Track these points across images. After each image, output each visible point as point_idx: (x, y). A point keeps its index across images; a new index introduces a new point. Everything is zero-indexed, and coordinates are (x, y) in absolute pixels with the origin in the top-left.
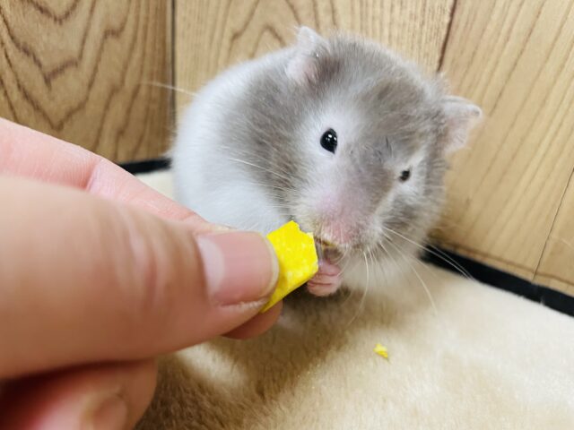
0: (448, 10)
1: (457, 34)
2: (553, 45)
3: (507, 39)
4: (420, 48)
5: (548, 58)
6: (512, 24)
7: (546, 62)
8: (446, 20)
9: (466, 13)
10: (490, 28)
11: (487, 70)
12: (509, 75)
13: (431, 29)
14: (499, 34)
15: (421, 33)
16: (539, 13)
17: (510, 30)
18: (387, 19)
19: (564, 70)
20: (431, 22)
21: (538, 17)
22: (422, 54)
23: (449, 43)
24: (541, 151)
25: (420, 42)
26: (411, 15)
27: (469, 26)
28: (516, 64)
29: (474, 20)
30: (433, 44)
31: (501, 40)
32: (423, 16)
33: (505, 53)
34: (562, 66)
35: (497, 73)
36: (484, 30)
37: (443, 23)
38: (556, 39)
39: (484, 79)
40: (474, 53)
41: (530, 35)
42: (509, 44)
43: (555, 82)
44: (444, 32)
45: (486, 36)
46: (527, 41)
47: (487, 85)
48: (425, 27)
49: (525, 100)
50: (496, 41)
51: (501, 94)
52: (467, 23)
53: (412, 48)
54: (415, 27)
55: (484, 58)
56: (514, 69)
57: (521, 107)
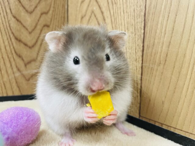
0: (143, 28)
1: (147, 36)
2: (183, 32)
4: (135, 43)
5: (182, 38)
6: (166, 28)
7: (182, 40)
8: (143, 31)
9: (149, 27)
10: (158, 31)
11: (160, 47)
12: (169, 47)
13: (138, 36)
14: (162, 33)
15: (135, 38)
16: (175, 21)
17: (165, 30)
20: (138, 33)
21: (175, 23)
22: (137, 45)
23: (145, 40)
24: (188, 77)
25: (135, 41)
26: (131, 32)
27: (151, 32)
28: (170, 42)
29: (152, 29)
30: (140, 40)
32: (135, 32)
34: (189, 40)
35: (164, 48)
36: (156, 32)
37: (142, 33)
38: (184, 30)
39: (159, 51)
40: (154, 42)
41: (173, 30)
42: (166, 35)
43: (187, 46)
44: (143, 36)
45: (157, 34)
46: (173, 32)
47: (161, 53)
48: (136, 36)
50: (161, 35)
51: (167, 55)
53: (133, 44)
54: (133, 36)
55: (158, 42)
56: (170, 45)
57: (176, 59)
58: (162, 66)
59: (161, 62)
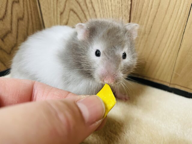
1: (134, 7)
2: (167, 9)
3: (151, 8)
4: (122, 13)
5: (166, 13)
6: (153, 2)
7: (165, 15)
8: (130, 3)
10: (145, 5)
11: (146, 19)
12: (154, 20)
13: (125, 6)
14: (148, 6)
15: (122, 8)
17: (152, 5)
18: (110, 4)
19: (172, 17)
20: (125, 4)
22: (123, 15)
23: (132, 11)
24: (167, 45)
25: (122, 11)
26: (118, 2)
27: (138, 4)
28: (155, 16)
29: (139, 2)
30: (126, 11)
31: (149, 8)
32: (122, 2)
33: (151, 13)
34: (171, 16)
35: (149, 20)
36: (143, 6)
37: (129, 4)
38: (168, 7)
39: (145, 23)
40: (141, 14)
41: (159, 6)
42: (152, 10)
43: (169, 21)
44: (129, 7)
45: (144, 8)
46: (158, 8)
47: (146, 25)
48: (123, 6)
49: (160, 29)
50: (148, 9)
51: (151, 27)
52: (137, 4)
53: (120, 13)
54: (119, 6)
55: (144, 15)
56: (155, 18)
57: (159, 31)
58: (146, 36)
59: (146, 32)
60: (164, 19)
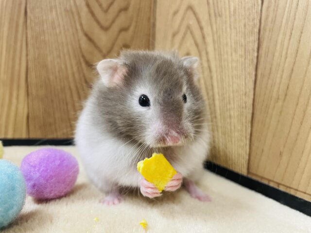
0: (256, 50)
1: (262, 60)
3: (286, 58)
5: (309, 63)
6: (287, 49)
7: (308, 66)
8: (256, 54)
9: (264, 49)
10: (277, 54)
11: (279, 76)
12: (290, 77)
13: (249, 61)
14: (281, 56)
15: (245, 63)
16: (300, 41)
17: (287, 53)
18: (230, 60)
20: (249, 57)
21: (299, 43)
22: (247, 73)
23: (258, 65)
25: (245, 67)
26: (240, 55)
28: (292, 70)
29: (268, 52)
30: (251, 67)
31: (283, 58)
32: (245, 55)
33: (286, 65)
35: (284, 77)
36: (274, 56)
37: (254, 56)
39: (278, 80)
40: (271, 69)
41: (297, 53)
42: (287, 60)
44: (255, 61)
45: (275, 58)
46: (296, 56)
47: (280, 84)
48: (247, 60)
49: (301, 89)
50: (281, 60)
51: (288, 88)
52: (265, 54)
53: (242, 71)
55: (276, 69)
56: (292, 73)
57: (300, 93)
58: (280, 103)
59: (280, 97)
60: (306, 73)
